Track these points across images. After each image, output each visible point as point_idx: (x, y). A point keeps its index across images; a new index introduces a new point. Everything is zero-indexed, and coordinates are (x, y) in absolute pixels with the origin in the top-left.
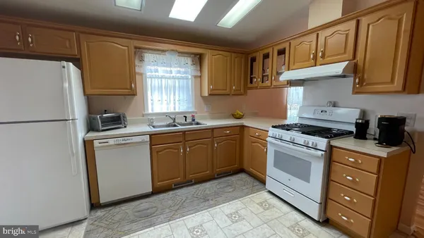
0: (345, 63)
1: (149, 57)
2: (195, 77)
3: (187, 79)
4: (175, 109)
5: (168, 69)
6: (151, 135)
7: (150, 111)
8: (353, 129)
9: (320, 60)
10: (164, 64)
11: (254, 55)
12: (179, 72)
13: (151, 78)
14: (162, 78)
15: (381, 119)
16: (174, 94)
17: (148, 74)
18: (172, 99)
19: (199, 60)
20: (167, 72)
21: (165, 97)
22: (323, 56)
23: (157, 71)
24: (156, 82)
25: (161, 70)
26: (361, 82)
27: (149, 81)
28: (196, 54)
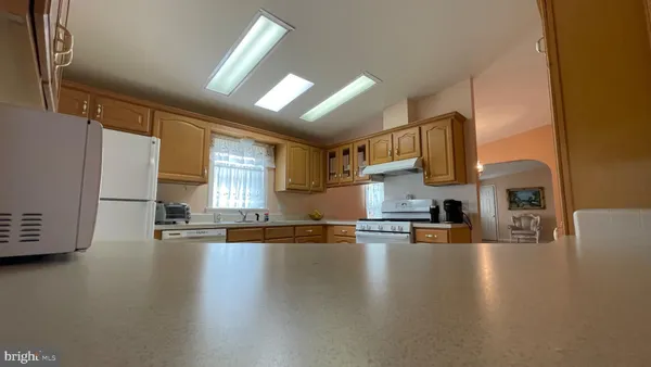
0: (415, 159)
1: (218, 142)
2: (269, 169)
3: (260, 170)
4: (244, 204)
5: (240, 158)
6: (228, 229)
7: (214, 207)
8: (429, 216)
9: (396, 156)
10: (236, 152)
11: (333, 150)
12: (252, 162)
13: (219, 166)
14: (232, 167)
15: (446, 202)
16: (245, 187)
17: (216, 162)
18: (241, 192)
19: (274, 150)
20: (238, 161)
21: (233, 190)
22: (399, 153)
23: (227, 159)
24: (224, 172)
25: (233, 159)
26: (429, 174)
27: (216, 170)
28: (270, 145)
